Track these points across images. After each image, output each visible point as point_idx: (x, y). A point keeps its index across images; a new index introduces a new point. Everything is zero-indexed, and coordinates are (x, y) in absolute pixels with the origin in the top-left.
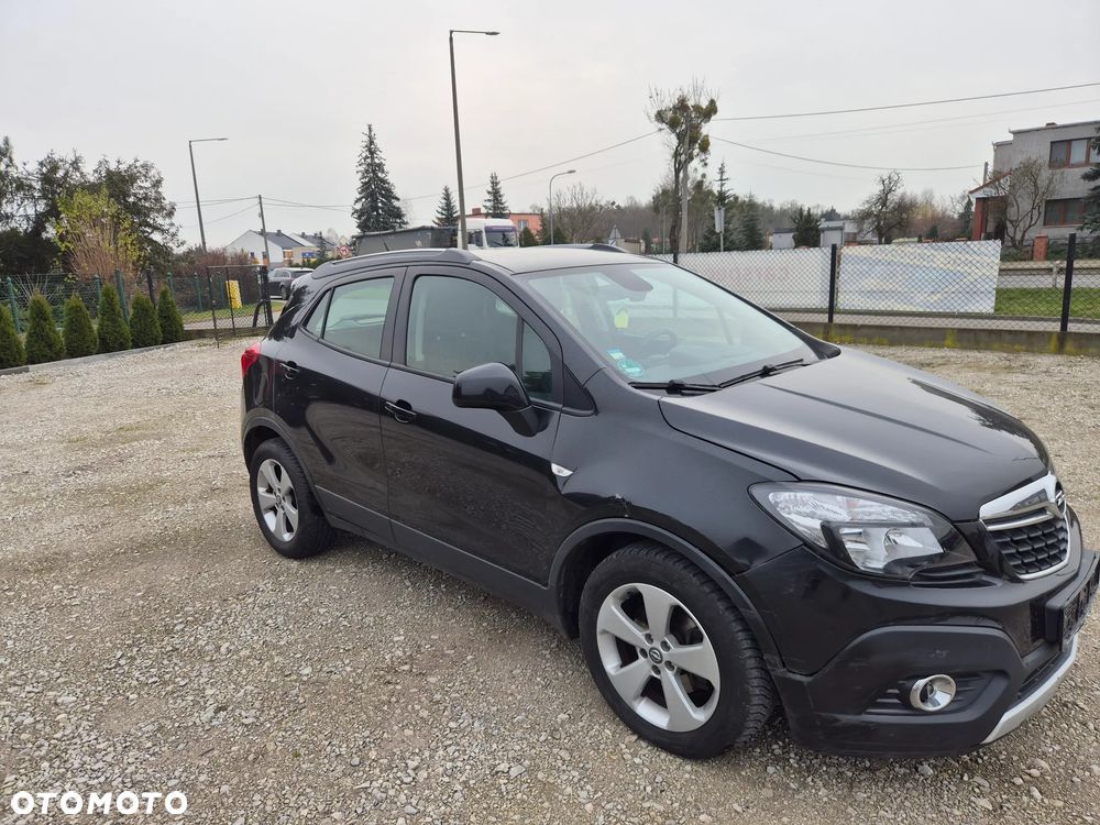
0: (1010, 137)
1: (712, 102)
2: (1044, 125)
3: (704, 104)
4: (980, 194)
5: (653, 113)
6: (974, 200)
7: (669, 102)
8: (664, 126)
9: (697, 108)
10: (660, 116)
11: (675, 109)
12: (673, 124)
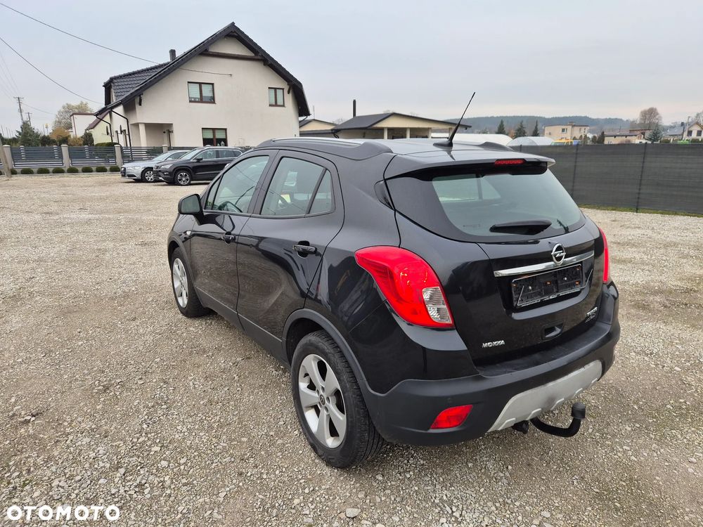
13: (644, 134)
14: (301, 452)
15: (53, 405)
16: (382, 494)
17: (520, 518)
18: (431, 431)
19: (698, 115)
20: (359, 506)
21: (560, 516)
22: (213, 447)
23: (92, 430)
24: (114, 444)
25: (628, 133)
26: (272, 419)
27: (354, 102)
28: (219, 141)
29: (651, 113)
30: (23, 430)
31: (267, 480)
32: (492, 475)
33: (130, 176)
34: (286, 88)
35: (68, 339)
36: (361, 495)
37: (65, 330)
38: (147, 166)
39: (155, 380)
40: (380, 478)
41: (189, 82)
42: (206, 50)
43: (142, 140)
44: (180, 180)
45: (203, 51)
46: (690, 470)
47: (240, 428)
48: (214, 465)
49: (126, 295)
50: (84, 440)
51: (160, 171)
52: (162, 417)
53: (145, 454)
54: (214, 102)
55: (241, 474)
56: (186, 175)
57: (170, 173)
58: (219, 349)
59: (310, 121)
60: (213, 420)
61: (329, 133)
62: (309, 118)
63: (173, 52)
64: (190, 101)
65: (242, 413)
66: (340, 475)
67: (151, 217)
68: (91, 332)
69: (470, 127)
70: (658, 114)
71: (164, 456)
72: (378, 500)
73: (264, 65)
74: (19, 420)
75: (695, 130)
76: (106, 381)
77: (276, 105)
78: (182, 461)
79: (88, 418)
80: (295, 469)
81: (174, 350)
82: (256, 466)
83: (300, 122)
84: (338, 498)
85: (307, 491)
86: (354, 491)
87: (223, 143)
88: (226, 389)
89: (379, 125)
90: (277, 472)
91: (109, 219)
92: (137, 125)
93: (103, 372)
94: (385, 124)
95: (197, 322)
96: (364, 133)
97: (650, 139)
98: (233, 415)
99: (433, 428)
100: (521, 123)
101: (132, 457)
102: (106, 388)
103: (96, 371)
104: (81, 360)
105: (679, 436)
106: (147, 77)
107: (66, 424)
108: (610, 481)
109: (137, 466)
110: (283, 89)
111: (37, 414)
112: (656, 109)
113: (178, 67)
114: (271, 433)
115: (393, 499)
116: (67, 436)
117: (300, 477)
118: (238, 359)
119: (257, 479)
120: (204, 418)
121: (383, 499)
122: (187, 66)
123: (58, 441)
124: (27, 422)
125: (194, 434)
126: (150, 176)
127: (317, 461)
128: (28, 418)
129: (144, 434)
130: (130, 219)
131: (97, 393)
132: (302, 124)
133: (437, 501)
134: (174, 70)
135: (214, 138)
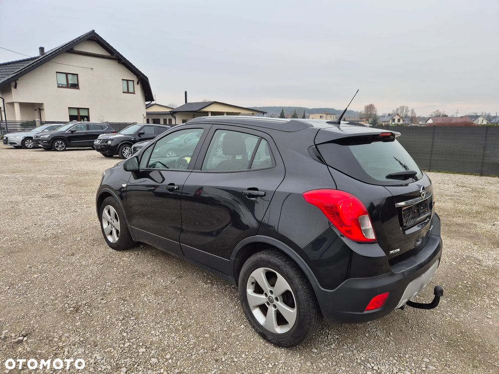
13: (368, 120)
14: (252, 340)
15: (36, 326)
16: (322, 361)
17: (413, 365)
18: (365, 312)
19: (397, 109)
20: (310, 371)
21: (434, 360)
22: (186, 343)
23: (82, 342)
24: (106, 350)
25: (359, 120)
26: (220, 319)
27: (186, 93)
28: (83, 118)
29: (370, 108)
30: (20, 349)
31: (239, 362)
32: (383, 340)
33: (11, 143)
34: (136, 80)
35: (23, 274)
36: (309, 364)
37: (16, 267)
38: (26, 136)
39: (115, 299)
40: (316, 351)
41: (57, 72)
42: (72, 49)
43: (18, 116)
44: (57, 147)
45: (69, 49)
46: (491, 323)
47: (200, 328)
48: (193, 356)
49: (56, 237)
50: (79, 350)
51: (39, 140)
52: (135, 326)
53: (136, 355)
54: (78, 88)
55: (217, 361)
56: (62, 143)
57: (48, 142)
58: (154, 272)
59: (153, 105)
60: (176, 324)
61: (168, 114)
62: (153, 103)
63: (42, 49)
64: (59, 87)
65: (195, 317)
66: (288, 352)
67: (45, 176)
68: (40, 267)
69: (266, 113)
70: (374, 108)
71: (151, 354)
72: (321, 366)
73: (119, 63)
74: (12, 341)
75: (397, 118)
76: (73, 303)
77: (128, 92)
78: (168, 356)
79: (73, 333)
80: (255, 352)
81: (119, 275)
82: (225, 354)
83: (147, 105)
84: (294, 368)
85: (270, 366)
86: (302, 361)
87: (85, 119)
88: (175, 300)
89: (206, 110)
90: (243, 356)
91: (8, 178)
92: (12, 104)
93: (67, 297)
94: (210, 109)
95: (127, 254)
96: (194, 115)
97: (372, 124)
98: (190, 319)
99: (366, 310)
100: (295, 112)
101: (126, 358)
102: (77, 310)
103: (60, 296)
104: (44, 289)
105: (474, 303)
106: (21, 67)
107: (56, 339)
108: (451, 335)
109: (134, 365)
110: (133, 81)
111: (27, 335)
112: (373, 105)
113: (48, 61)
114: (225, 329)
115: (330, 364)
116: (62, 349)
117: (261, 357)
118: (173, 279)
119: (231, 362)
120: (168, 323)
121: (324, 364)
122: (56, 60)
123: (56, 354)
124: (21, 342)
125: (166, 336)
126: (29, 144)
127: (267, 345)
128: (21, 338)
129: (127, 341)
130: (27, 177)
131: (70, 313)
132: (148, 107)
133: (359, 361)
134: (45, 62)
135: (78, 115)
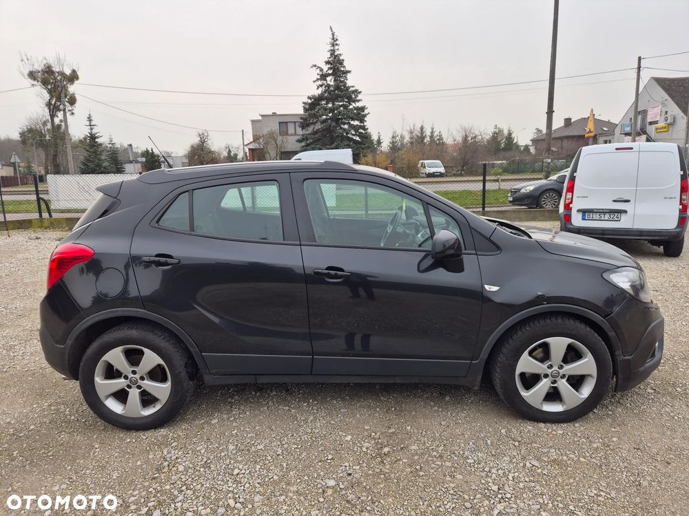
0: (260, 118)
1: (74, 71)
2: (271, 113)
3: (68, 72)
4: (251, 146)
5: (26, 72)
6: (247, 151)
7: (39, 66)
8: (35, 83)
9: (62, 74)
10: (32, 75)
11: (44, 72)
12: (45, 83)
